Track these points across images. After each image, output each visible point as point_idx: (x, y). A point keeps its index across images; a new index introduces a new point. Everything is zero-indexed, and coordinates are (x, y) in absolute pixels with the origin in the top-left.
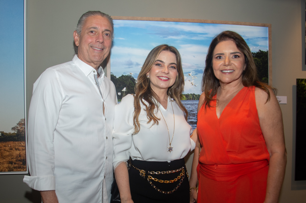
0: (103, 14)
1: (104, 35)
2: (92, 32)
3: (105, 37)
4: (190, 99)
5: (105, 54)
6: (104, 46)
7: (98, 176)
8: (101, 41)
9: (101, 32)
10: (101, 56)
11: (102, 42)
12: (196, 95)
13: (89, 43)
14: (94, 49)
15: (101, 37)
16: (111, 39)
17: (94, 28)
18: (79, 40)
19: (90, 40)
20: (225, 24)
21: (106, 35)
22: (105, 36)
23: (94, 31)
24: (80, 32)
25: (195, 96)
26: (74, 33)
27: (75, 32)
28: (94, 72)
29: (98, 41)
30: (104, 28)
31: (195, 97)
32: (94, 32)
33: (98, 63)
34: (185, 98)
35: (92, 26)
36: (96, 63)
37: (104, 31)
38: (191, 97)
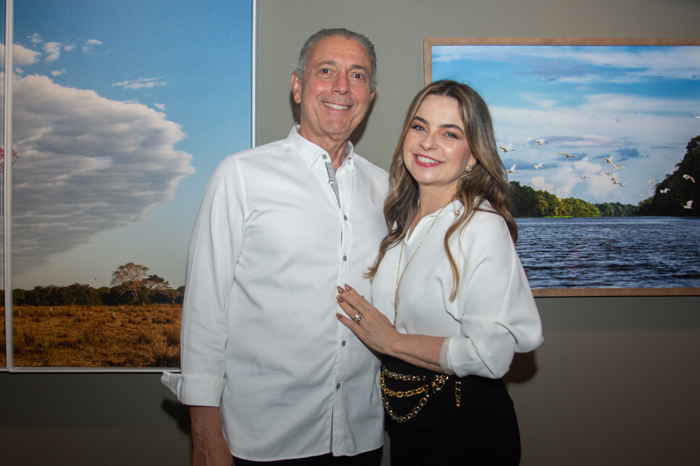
0: (348, 34)
1: (352, 76)
2: (325, 71)
3: (354, 81)
4: (610, 215)
5: (355, 117)
6: (351, 99)
7: (321, 383)
8: (343, 89)
9: (343, 70)
10: (344, 121)
11: (344, 92)
12: (623, 206)
13: (319, 95)
14: (329, 108)
15: (343, 81)
16: (367, 86)
17: (329, 63)
18: (300, 90)
19: (321, 89)
20: (689, 45)
21: (356, 77)
22: (355, 79)
23: (330, 70)
24: (303, 72)
25: (620, 207)
26: (293, 77)
27: (293, 74)
28: (324, 157)
29: (336, 89)
30: (349, 63)
31: (621, 210)
32: (329, 72)
33: (340, 136)
34: (598, 212)
35: (326, 59)
36: (335, 137)
37: (350, 70)
38: (612, 210)
